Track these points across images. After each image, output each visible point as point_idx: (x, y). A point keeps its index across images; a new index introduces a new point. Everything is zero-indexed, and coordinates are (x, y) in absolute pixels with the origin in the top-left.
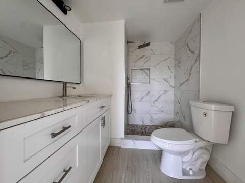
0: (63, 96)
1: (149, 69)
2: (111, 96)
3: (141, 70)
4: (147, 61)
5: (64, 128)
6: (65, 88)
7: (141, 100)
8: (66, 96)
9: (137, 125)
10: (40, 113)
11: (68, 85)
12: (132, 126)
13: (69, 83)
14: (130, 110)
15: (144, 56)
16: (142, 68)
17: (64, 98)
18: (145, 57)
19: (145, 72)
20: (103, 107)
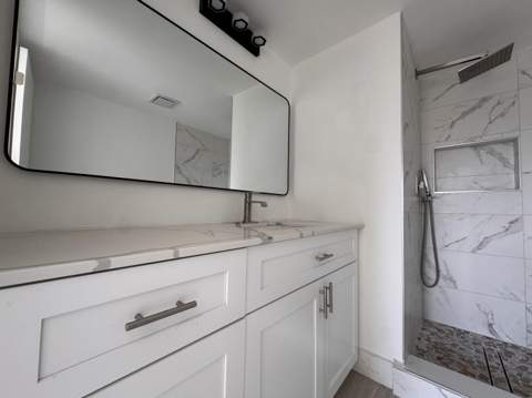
0: (244, 222)
1: (515, 141)
2: (359, 228)
3: (475, 147)
4: (502, 115)
5: (179, 303)
6: (248, 204)
7: (480, 246)
8: (250, 221)
9: (462, 333)
10: (96, 259)
11: (254, 198)
12: (440, 328)
13: (256, 193)
14: (432, 274)
15: (485, 100)
16: (478, 141)
17: (246, 225)
18: (492, 102)
19: (491, 153)
20: (326, 256)
